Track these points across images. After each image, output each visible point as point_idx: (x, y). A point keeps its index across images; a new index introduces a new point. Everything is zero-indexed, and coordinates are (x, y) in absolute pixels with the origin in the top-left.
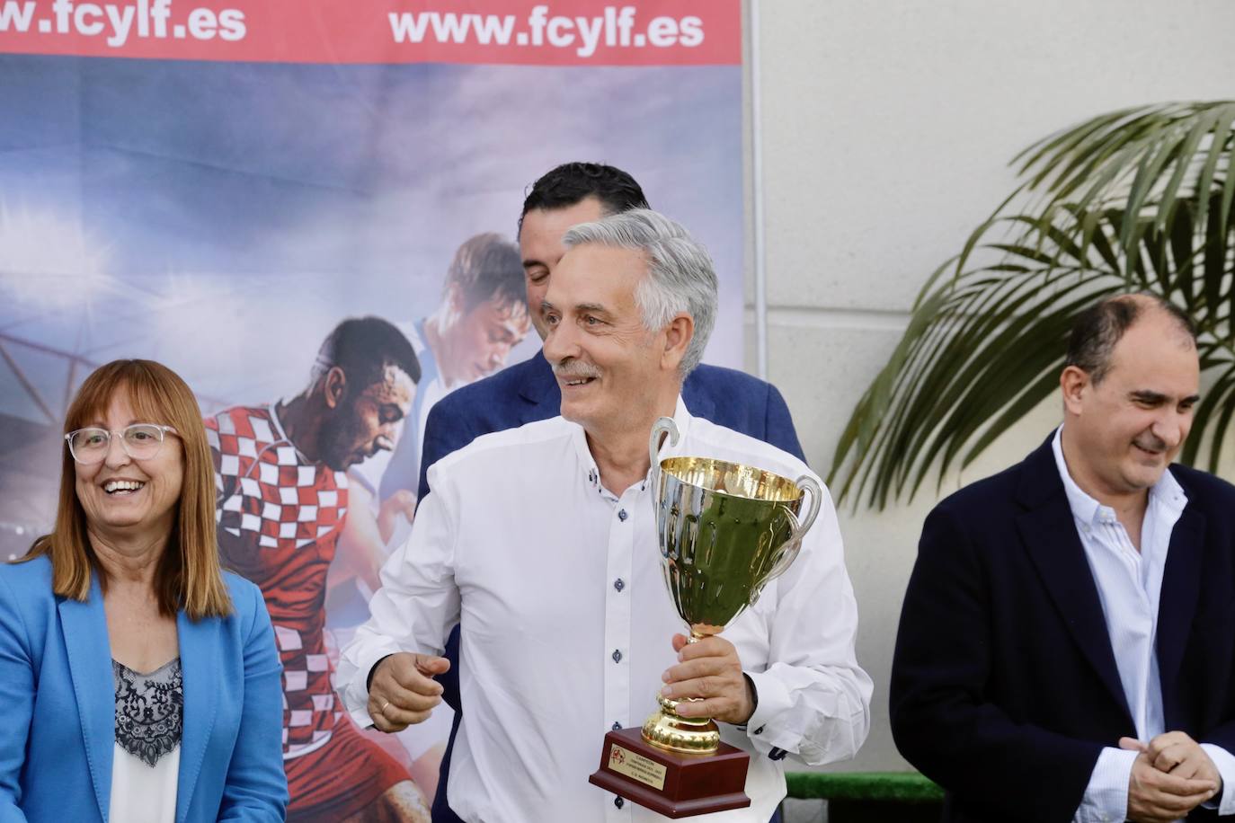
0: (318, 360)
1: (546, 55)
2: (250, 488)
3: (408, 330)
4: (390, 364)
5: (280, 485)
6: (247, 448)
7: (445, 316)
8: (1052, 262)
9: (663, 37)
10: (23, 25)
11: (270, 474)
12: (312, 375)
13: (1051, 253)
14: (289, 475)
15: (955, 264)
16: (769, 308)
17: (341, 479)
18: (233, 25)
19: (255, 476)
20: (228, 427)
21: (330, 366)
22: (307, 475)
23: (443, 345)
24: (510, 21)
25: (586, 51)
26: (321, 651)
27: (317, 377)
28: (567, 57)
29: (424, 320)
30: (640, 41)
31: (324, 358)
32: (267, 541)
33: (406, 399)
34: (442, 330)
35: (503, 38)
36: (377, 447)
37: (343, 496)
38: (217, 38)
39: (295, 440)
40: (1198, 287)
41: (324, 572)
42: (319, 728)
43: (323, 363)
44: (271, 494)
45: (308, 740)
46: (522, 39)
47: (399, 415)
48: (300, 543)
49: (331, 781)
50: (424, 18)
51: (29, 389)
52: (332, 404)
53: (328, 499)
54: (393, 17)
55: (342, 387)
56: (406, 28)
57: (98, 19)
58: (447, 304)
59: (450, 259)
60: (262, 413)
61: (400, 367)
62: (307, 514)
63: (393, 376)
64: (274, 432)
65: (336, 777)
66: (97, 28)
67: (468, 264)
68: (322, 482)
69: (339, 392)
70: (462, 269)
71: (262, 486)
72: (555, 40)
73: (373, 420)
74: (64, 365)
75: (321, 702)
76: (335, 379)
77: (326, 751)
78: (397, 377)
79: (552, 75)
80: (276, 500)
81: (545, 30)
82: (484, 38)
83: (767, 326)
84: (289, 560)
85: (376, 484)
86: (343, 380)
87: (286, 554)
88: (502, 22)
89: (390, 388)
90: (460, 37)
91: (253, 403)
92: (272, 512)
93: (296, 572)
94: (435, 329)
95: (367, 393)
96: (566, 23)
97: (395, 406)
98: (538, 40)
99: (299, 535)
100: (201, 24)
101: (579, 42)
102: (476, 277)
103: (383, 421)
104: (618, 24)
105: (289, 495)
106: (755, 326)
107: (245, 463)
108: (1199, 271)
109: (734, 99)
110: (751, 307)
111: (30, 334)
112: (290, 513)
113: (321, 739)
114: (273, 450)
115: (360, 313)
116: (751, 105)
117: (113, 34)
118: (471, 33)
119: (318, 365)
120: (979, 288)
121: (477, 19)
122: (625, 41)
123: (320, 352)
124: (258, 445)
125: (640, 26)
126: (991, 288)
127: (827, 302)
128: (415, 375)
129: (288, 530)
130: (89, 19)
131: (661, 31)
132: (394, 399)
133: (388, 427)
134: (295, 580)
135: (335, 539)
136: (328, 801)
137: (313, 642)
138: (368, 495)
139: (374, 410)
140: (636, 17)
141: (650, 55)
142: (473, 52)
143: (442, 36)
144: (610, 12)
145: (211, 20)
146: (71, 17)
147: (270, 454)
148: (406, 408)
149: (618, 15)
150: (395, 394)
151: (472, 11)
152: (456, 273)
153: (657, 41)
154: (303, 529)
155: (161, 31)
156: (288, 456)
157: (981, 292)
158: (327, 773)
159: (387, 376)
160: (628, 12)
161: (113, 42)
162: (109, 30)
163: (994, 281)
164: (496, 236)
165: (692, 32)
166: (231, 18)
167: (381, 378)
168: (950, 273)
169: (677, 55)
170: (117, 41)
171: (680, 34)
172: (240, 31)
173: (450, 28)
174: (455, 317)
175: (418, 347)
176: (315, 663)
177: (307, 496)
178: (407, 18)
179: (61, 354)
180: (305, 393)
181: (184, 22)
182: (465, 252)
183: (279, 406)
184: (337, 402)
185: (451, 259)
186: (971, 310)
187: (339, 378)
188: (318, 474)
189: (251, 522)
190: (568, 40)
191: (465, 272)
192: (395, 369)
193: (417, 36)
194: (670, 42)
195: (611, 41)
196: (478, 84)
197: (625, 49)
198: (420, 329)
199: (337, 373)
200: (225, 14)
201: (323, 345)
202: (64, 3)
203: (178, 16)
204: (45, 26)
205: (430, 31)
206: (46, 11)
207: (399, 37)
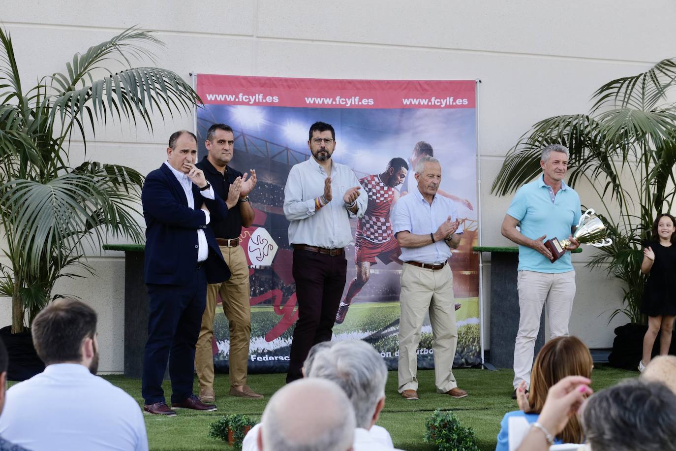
0: (388, 166)
1: (435, 107)
2: (374, 191)
3: (406, 160)
5: (380, 190)
6: (373, 183)
7: (413, 157)
8: (539, 147)
10: (330, 103)
11: (378, 188)
13: (540, 145)
14: (382, 188)
15: (514, 148)
16: (481, 156)
17: (393, 189)
18: (371, 102)
19: (375, 188)
20: (369, 179)
21: (390, 167)
22: (386, 188)
23: (413, 163)
24: (427, 100)
25: (442, 106)
26: (389, 222)
27: (388, 169)
28: (439, 107)
30: (454, 104)
32: (377, 201)
33: (406, 173)
34: (413, 160)
35: (426, 103)
36: (400, 183)
37: (393, 192)
38: (368, 104)
39: (383, 181)
41: (389, 207)
42: (388, 237)
44: (378, 192)
45: (386, 239)
46: (430, 103)
47: (404, 177)
48: (385, 201)
50: (410, 100)
52: (391, 174)
53: (390, 193)
54: (403, 100)
56: (406, 102)
57: (345, 101)
58: (414, 155)
60: (376, 176)
62: (386, 196)
64: (379, 180)
65: (391, 246)
66: (344, 103)
67: (418, 148)
68: (389, 190)
69: (392, 172)
71: (376, 190)
72: (437, 104)
73: (399, 178)
75: (389, 232)
76: (391, 170)
77: (390, 241)
78: (404, 169)
79: (436, 110)
80: (379, 193)
81: (434, 102)
82: (422, 103)
84: (382, 205)
85: (400, 190)
86: (393, 170)
87: (382, 203)
88: (426, 100)
89: (403, 171)
90: (417, 103)
91: (375, 174)
92: (378, 195)
93: (384, 207)
94: (411, 160)
95: (398, 172)
96: (439, 100)
97: (403, 175)
98: (433, 104)
99: (384, 200)
100: (365, 102)
101: (442, 104)
102: (420, 150)
103: (401, 178)
104: (450, 100)
105: (382, 192)
106: (478, 159)
107: (373, 186)
109: (474, 116)
110: (477, 156)
112: (382, 195)
113: (389, 239)
114: (379, 183)
115: (397, 157)
116: (477, 116)
117: (347, 104)
118: (419, 103)
121: (421, 100)
122: (451, 104)
124: (376, 182)
125: (454, 101)
126: (527, 152)
128: (408, 169)
129: (382, 199)
130: (343, 101)
131: (459, 102)
133: (402, 179)
134: (384, 208)
135: (391, 201)
137: (387, 220)
138: (398, 192)
139: (399, 176)
140: (454, 99)
141: (457, 106)
142: (420, 106)
143: (413, 103)
144: (448, 98)
145: (367, 101)
146: (339, 101)
147: (378, 184)
148: (405, 175)
149: (450, 99)
150: (403, 173)
151: (420, 98)
152: (416, 149)
153: (458, 104)
154: (385, 199)
155: (357, 103)
156: (382, 184)
160: (452, 98)
161: (347, 105)
162: (347, 103)
164: (424, 142)
165: (465, 102)
167: (401, 169)
168: (513, 150)
169: (462, 106)
170: (348, 105)
171: (463, 102)
172: (373, 103)
173: (415, 102)
174: (415, 158)
175: (408, 163)
176: (388, 224)
177: (386, 192)
178: (406, 100)
180: (385, 172)
181: (361, 101)
182: (418, 145)
183: (380, 174)
185: (415, 146)
188: (388, 188)
189: (374, 197)
190: (439, 104)
192: (403, 168)
193: (408, 103)
194: (461, 104)
195: (448, 104)
196: (421, 112)
198: (409, 160)
199: (392, 168)
200: (369, 100)
201: (389, 163)
202: (338, 98)
203: (360, 100)
204: (334, 103)
205: (411, 102)
206: (334, 100)
207: (405, 103)
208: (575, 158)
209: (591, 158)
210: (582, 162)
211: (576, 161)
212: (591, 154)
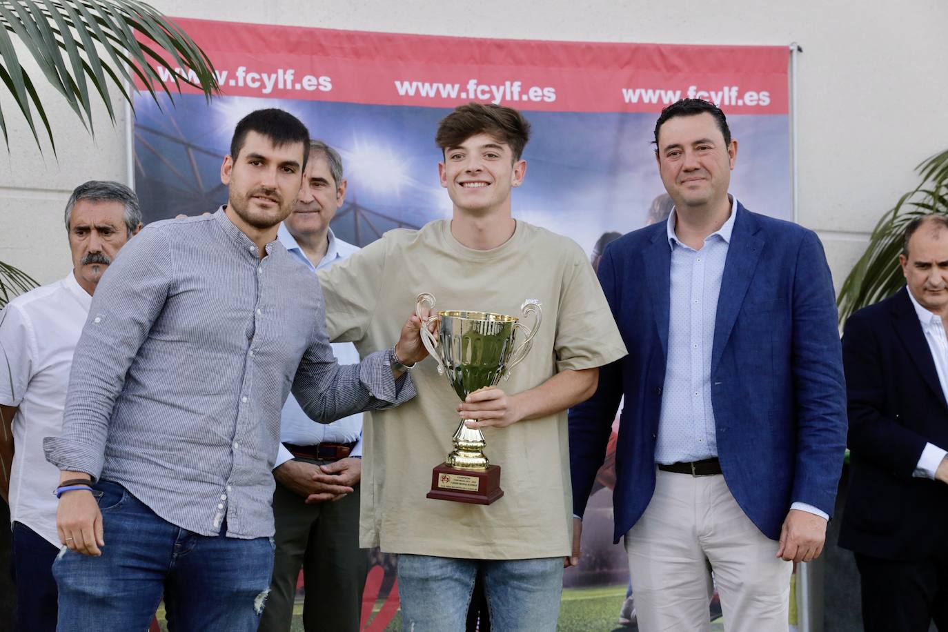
9: (751, 101)
10: (454, 95)
18: (550, 95)
21: (599, 255)
30: (740, 103)
31: (596, 251)
38: (542, 101)
50: (638, 91)
54: (624, 91)
56: (630, 96)
57: (488, 92)
59: (649, 206)
66: (487, 96)
67: (658, 208)
70: (655, 210)
82: (666, 101)
90: (655, 100)
96: (705, 94)
100: (535, 94)
102: (662, 214)
104: (730, 94)
109: (785, 131)
116: (793, 134)
117: (495, 98)
118: (661, 98)
119: (594, 254)
120: (901, 223)
121: (663, 92)
122: (733, 103)
123: (595, 248)
125: (740, 95)
130: (483, 92)
131: (750, 98)
140: (738, 92)
141: (745, 109)
143: (646, 100)
144: (726, 89)
145: (540, 93)
146: (476, 91)
149: (730, 90)
151: (661, 89)
152: (653, 213)
153: (748, 103)
155: (516, 98)
157: (902, 225)
160: (735, 89)
162: (493, 97)
165: (765, 99)
166: (549, 91)
168: (890, 218)
169: (758, 109)
171: (759, 100)
172: (553, 98)
173: (650, 96)
178: (631, 92)
181: (527, 93)
182: (656, 202)
191: (657, 211)
193: (635, 100)
194: (754, 103)
195: (726, 103)
200: (546, 90)
201: (596, 245)
202: (472, 85)
203: (524, 90)
204: (464, 95)
205: (641, 98)
206: (464, 89)
207: (627, 100)
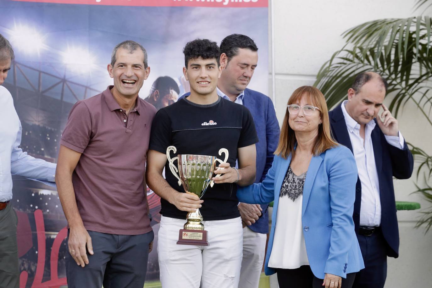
0: (152, 88)
1: (215, 4)
3: (176, 80)
4: (171, 89)
8: (353, 62)
12: (150, 92)
13: (352, 59)
15: (329, 63)
16: (275, 74)
21: (155, 90)
23: (186, 84)
25: (226, 3)
27: (151, 92)
28: (220, 5)
29: (181, 77)
30: (240, 0)
31: (153, 87)
33: (176, 99)
40: (392, 69)
43: (153, 89)
49: (155, 203)
51: (75, 96)
52: (155, 100)
55: (158, 95)
61: (174, 90)
63: (172, 92)
65: (156, 202)
69: (157, 97)
72: (217, 1)
73: (167, 105)
74: (84, 89)
76: (156, 93)
79: (216, 10)
83: (275, 79)
86: (159, 93)
89: (171, 96)
94: (184, 79)
95: (165, 97)
97: (173, 101)
98: (212, 0)
101: (224, 1)
106: (272, 79)
108: (393, 64)
110: (271, 74)
111: (74, 80)
115: (163, 75)
116: (271, 18)
119: (152, 89)
122: (236, 1)
123: (152, 86)
126: (337, 69)
127: (291, 72)
128: (178, 92)
132: (172, 99)
136: (153, 208)
139: (167, 102)
141: (243, 4)
142: (195, 4)
150: (173, 97)
153: (245, 1)
158: (153, 201)
159: (171, 93)
163: (337, 67)
167: (169, 93)
169: (251, 4)
175: (179, 85)
179: (83, 86)
180: (148, 97)
184: (157, 99)
186: (331, 75)
187: (157, 93)
190: (221, 0)
195: (233, 1)
196: (196, 12)
197: (236, 3)
198: (180, 80)
199: (157, 92)
201: (153, 84)
208: (402, 77)
209: (424, 78)
210: (411, 82)
211: (402, 80)
212: (424, 71)
